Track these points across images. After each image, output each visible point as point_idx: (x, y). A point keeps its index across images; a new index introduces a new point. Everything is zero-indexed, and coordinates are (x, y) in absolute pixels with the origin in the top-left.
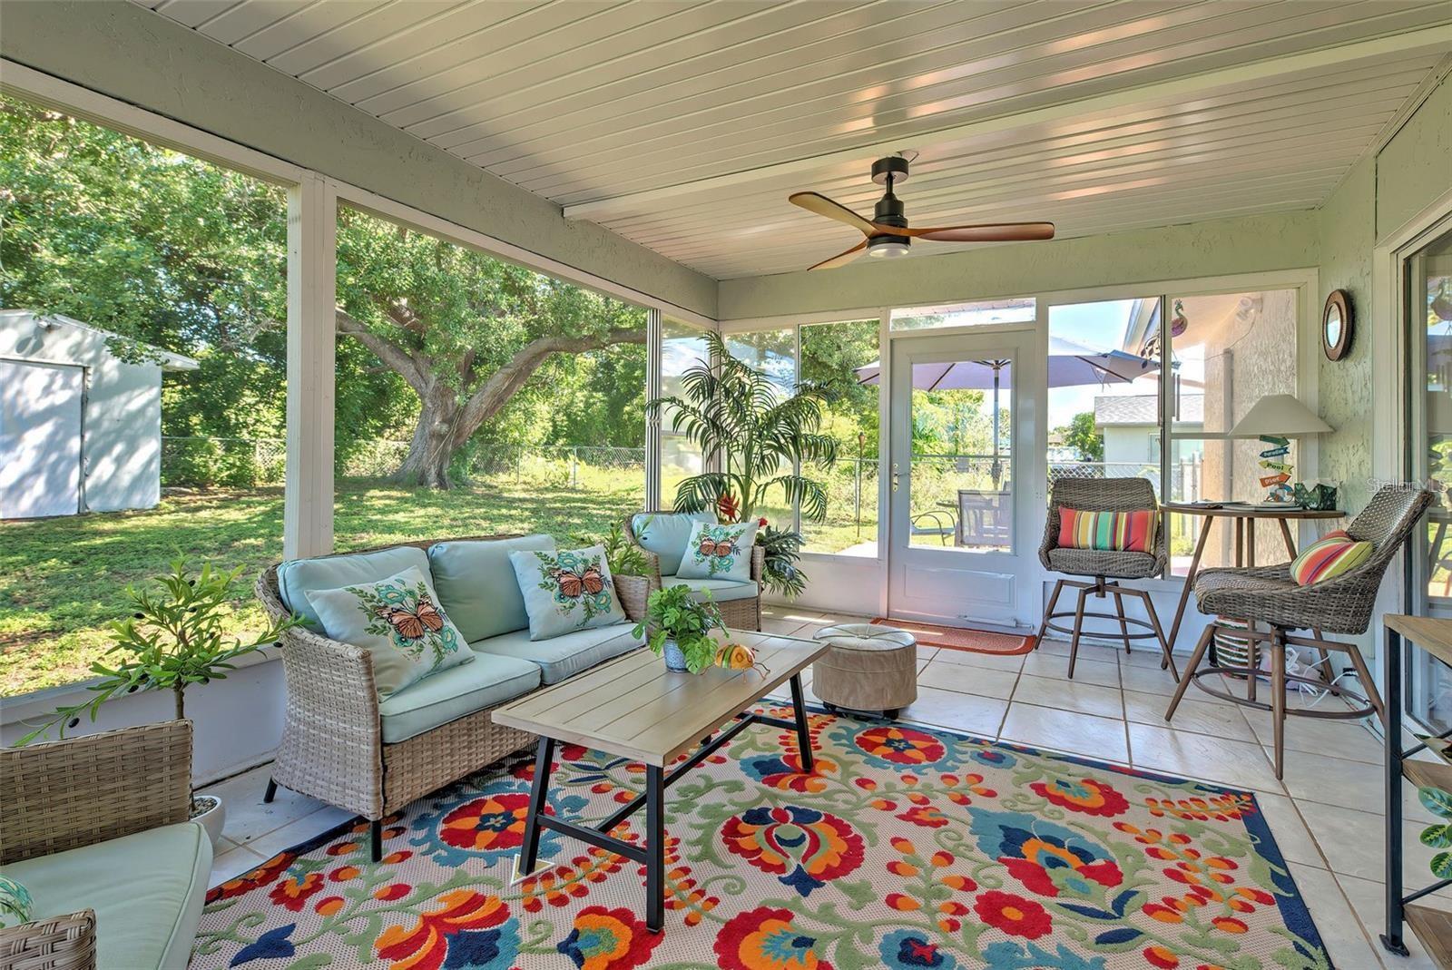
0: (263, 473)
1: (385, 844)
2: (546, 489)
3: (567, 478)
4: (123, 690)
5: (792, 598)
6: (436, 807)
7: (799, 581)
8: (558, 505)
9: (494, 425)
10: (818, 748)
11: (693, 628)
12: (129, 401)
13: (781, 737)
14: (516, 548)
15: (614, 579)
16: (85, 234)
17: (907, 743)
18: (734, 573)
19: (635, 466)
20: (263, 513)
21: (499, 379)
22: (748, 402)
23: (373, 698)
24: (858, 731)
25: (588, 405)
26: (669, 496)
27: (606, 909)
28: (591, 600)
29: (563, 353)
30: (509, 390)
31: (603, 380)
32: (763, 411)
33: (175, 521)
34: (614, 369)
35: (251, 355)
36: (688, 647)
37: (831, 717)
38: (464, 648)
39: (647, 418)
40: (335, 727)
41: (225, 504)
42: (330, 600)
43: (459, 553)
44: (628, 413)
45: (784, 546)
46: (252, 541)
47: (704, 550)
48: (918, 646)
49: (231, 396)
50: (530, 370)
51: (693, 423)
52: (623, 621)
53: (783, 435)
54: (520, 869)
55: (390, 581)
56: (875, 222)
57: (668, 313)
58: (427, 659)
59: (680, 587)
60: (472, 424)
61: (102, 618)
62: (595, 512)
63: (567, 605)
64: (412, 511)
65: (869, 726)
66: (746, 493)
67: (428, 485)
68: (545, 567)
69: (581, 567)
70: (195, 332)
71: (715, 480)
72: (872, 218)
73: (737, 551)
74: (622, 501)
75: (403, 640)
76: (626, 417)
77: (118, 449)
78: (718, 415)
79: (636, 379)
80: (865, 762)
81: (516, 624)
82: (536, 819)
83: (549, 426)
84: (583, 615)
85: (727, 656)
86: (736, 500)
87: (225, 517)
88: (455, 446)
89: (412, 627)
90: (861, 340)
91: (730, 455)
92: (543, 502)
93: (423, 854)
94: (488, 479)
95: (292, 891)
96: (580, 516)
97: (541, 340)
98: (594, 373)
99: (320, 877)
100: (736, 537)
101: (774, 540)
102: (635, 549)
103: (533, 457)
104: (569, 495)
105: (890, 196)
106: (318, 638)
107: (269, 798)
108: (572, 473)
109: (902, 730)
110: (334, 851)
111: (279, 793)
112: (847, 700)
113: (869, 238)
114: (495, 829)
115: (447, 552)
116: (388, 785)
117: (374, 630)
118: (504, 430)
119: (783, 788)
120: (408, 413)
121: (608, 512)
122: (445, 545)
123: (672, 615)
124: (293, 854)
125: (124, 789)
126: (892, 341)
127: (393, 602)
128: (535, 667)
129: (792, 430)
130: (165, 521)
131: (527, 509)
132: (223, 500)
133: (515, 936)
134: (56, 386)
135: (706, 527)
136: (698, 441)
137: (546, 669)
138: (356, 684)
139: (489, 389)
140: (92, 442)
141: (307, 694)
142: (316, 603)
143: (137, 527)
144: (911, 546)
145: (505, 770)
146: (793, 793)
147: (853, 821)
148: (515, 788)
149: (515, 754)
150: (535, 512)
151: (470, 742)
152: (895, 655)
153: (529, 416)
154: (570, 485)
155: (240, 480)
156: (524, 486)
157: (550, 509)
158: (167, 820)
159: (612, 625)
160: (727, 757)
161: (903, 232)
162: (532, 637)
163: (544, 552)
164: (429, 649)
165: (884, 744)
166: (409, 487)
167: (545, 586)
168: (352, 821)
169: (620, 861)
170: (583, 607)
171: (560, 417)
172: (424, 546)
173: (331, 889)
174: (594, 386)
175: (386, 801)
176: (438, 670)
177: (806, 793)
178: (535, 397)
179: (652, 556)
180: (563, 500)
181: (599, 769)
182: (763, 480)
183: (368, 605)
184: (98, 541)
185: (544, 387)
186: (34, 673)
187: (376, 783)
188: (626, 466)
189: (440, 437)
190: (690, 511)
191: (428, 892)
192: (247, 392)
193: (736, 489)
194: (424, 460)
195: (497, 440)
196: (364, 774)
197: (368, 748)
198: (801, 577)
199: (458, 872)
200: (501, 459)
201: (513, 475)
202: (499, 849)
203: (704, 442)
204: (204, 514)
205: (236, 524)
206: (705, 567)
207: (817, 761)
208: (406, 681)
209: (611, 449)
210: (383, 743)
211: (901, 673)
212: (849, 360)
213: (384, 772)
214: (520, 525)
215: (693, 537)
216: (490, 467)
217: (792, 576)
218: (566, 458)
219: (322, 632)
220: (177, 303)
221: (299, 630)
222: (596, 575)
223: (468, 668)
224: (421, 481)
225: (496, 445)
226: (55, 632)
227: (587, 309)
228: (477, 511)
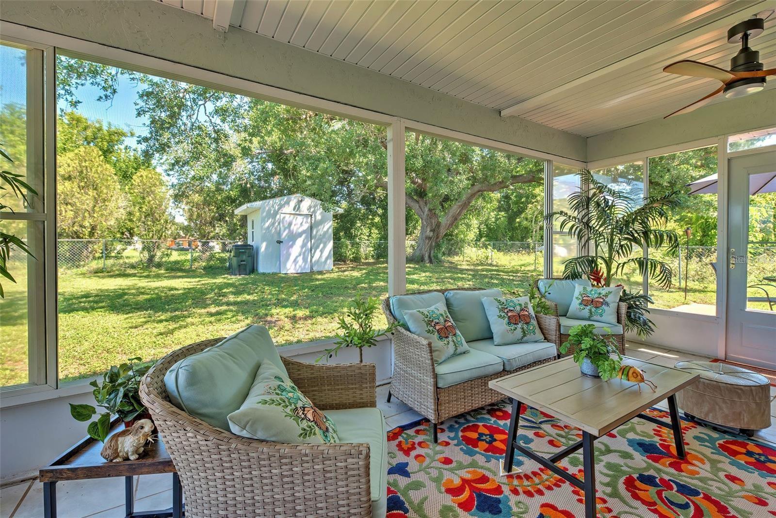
0: (364, 256)
1: (439, 435)
2: (478, 264)
3: (487, 259)
4: (344, 344)
5: (643, 337)
6: (456, 422)
7: (649, 327)
8: (485, 273)
9: (452, 232)
10: (688, 444)
11: (602, 352)
12: (324, 227)
13: (654, 430)
14: (484, 295)
15: (536, 316)
16: (315, 161)
17: (767, 457)
18: (605, 318)
19: (523, 252)
20: (366, 273)
21: (455, 208)
22: (611, 211)
23: (433, 365)
24: (718, 439)
25: (497, 219)
26: (559, 269)
27: (557, 508)
28: (525, 327)
29: (485, 193)
30: (459, 214)
31: (505, 205)
32: (622, 216)
33: (339, 275)
34: (511, 199)
35: (359, 206)
36: (600, 363)
37: (692, 424)
38: (466, 346)
39: (545, 224)
40: (416, 375)
41: (353, 269)
42: (411, 315)
43: (458, 296)
44: (518, 222)
45: (638, 303)
46: (363, 285)
47: (585, 303)
48: (771, 387)
49: (353, 223)
50: (469, 203)
51: (573, 226)
52: (543, 340)
53: (636, 231)
54: (505, 468)
55: (432, 308)
56: (733, 70)
57: (557, 161)
58: (451, 349)
59: (589, 325)
60: (443, 232)
61: (324, 313)
62: (504, 277)
63: (513, 328)
64: (420, 274)
65: (728, 437)
66: (609, 269)
67: (425, 262)
68: (500, 307)
69: (518, 308)
70: (341, 197)
71: (589, 260)
72: (729, 69)
73: (607, 304)
74: (517, 271)
75: (441, 338)
76: (517, 225)
77: (322, 246)
78: (589, 220)
79: (522, 203)
80: (730, 463)
81: (487, 335)
82: (512, 444)
83: (477, 231)
84: (521, 335)
85: (625, 372)
86: (602, 272)
87: (354, 274)
88: (436, 243)
89: (445, 333)
90: (688, 164)
91: (597, 246)
92: (477, 271)
93: (455, 445)
94: (449, 258)
95: (405, 447)
96: (497, 279)
97: (474, 186)
98: (499, 202)
99: (414, 443)
100: (606, 296)
101: (629, 299)
102: (543, 300)
103: (470, 248)
104: (490, 267)
105: (745, 49)
106: (408, 332)
107: (389, 401)
108: (490, 256)
109: (759, 446)
110: (417, 432)
111: (392, 398)
112: (707, 415)
113: (726, 85)
114: (486, 442)
115: (453, 295)
116: (439, 407)
117: (429, 331)
118: (457, 234)
119: (664, 465)
120: (415, 228)
121: (511, 278)
122: (452, 292)
123: (587, 343)
124: (403, 428)
125: (356, 388)
126: (729, 160)
127: (436, 319)
128: (499, 360)
129: (643, 227)
130: (334, 275)
131: (470, 274)
132: (352, 267)
133: (509, 505)
134: (304, 223)
135: (585, 289)
136: (576, 236)
137: (506, 362)
138: (426, 355)
139: (451, 214)
140: (314, 243)
141: (403, 357)
142: (406, 316)
143: (328, 278)
144: (747, 309)
145: (485, 412)
146: (672, 471)
147: (730, 505)
148: (492, 422)
149: (492, 405)
150: (474, 276)
151: (472, 394)
152: (751, 390)
153: (468, 226)
154: (489, 262)
155: (356, 259)
156: (467, 263)
157: (481, 275)
158: (369, 405)
159: (536, 342)
160: (616, 434)
161: (759, 74)
162: (495, 343)
163: (499, 299)
164: (451, 343)
165: (745, 454)
166: (417, 262)
167: (500, 316)
168: (422, 420)
169: (560, 481)
170: (521, 330)
171: (483, 226)
172: (442, 291)
173: (419, 451)
174: (500, 209)
175: (439, 415)
176: (456, 355)
177: (683, 474)
178: (471, 217)
179: (553, 304)
180: (487, 270)
181: (536, 423)
182: (623, 259)
183: (426, 319)
184: (317, 283)
185: (475, 211)
186: (307, 333)
187: (435, 406)
188: (519, 252)
189: (430, 238)
190: (573, 278)
191: (461, 467)
192: (358, 222)
193: (602, 266)
194: (423, 249)
195: (453, 239)
196: (429, 400)
197: (431, 388)
198: (650, 324)
199: (473, 460)
200: (455, 249)
201: (462, 257)
202: (490, 453)
203: (580, 238)
204: (346, 273)
205: (357, 278)
206: (586, 312)
207: (688, 453)
208: (443, 359)
209: (509, 243)
210: (437, 387)
211: (757, 404)
212: (678, 178)
213: (438, 401)
214: (468, 283)
215: (576, 293)
216: (451, 253)
217: (645, 323)
218: (486, 248)
219: (408, 329)
220: (336, 187)
221: (400, 328)
222: (527, 313)
223: (467, 355)
224: (422, 260)
225: (452, 242)
226: (311, 317)
227: (499, 167)
228: (447, 275)
